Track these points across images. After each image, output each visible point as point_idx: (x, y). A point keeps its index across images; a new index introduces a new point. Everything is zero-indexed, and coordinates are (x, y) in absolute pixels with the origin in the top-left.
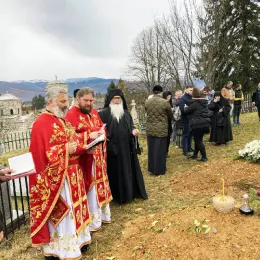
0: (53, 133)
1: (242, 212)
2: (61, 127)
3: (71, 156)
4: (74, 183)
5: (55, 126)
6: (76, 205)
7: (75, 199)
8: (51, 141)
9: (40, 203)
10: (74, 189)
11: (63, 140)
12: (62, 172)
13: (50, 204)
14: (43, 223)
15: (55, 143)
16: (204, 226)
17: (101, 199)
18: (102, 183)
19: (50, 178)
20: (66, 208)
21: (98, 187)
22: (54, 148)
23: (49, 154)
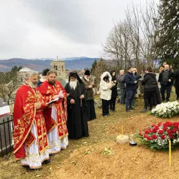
0: (28, 96)
1: (131, 144)
2: (33, 93)
3: (37, 110)
4: (39, 125)
5: (29, 92)
6: (40, 137)
7: (39, 134)
8: (27, 101)
9: (19, 135)
10: (39, 128)
11: (33, 101)
12: (32, 119)
13: (24, 136)
14: (20, 147)
15: (29, 102)
16: (109, 151)
17: (60, 134)
18: (61, 125)
19: (25, 121)
20: (34, 138)
21: (59, 127)
22: (28, 105)
23: (25, 108)
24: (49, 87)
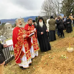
0: (19, 32)
2: (21, 31)
4: (26, 46)
5: (19, 30)
8: (18, 35)
9: (17, 52)
10: (26, 48)
14: (18, 58)
16: (64, 57)
17: (35, 49)
19: (19, 45)
20: (24, 54)
21: (34, 46)
22: (19, 37)
23: (18, 39)
24: (29, 27)
